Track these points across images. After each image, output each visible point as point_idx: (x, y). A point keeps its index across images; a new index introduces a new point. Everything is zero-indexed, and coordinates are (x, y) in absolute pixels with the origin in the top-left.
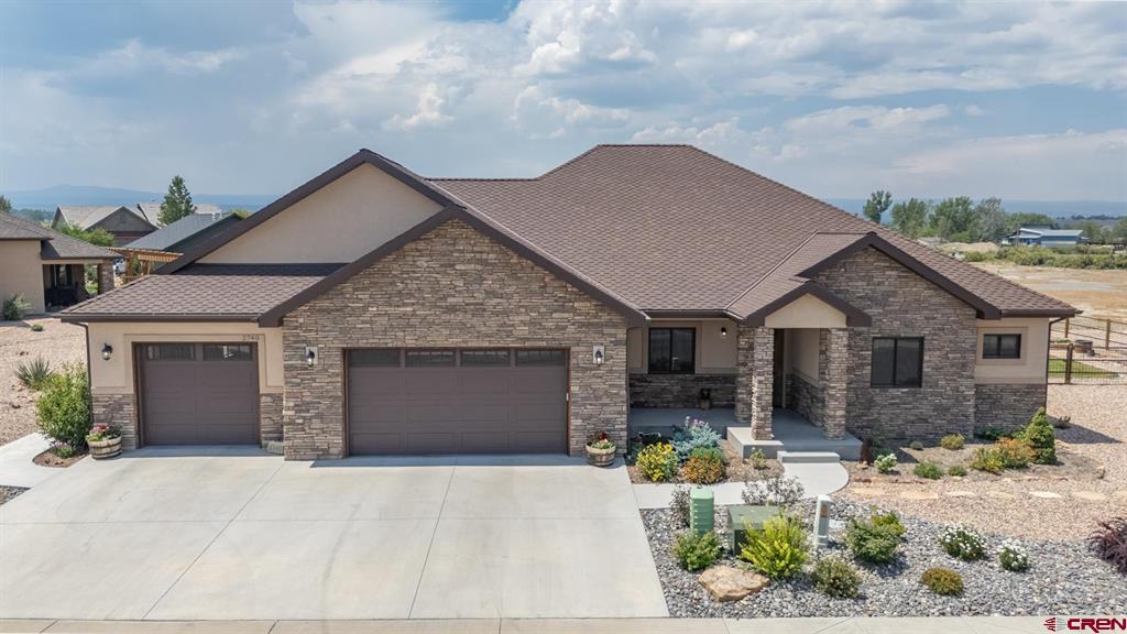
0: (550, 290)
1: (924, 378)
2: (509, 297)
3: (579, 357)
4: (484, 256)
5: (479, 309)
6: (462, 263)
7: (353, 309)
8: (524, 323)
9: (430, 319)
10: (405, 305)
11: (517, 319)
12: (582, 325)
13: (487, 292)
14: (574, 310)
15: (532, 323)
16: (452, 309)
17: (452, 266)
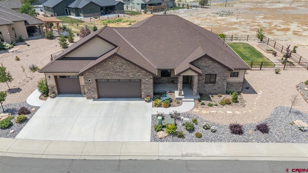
0: (136, 68)
1: (216, 82)
2: (128, 70)
3: (143, 81)
4: (123, 62)
5: (122, 72)
6: (118, 63)
7: (97, 72)
8: (132, 75)
9: (112, 74)
10: (107, 71)
11: (130, 74)
12: (143, 75)
13: (123, 69)
14: (142, 72)
15: (133, 75)
16: (117, 72)
17: (116, 64)
